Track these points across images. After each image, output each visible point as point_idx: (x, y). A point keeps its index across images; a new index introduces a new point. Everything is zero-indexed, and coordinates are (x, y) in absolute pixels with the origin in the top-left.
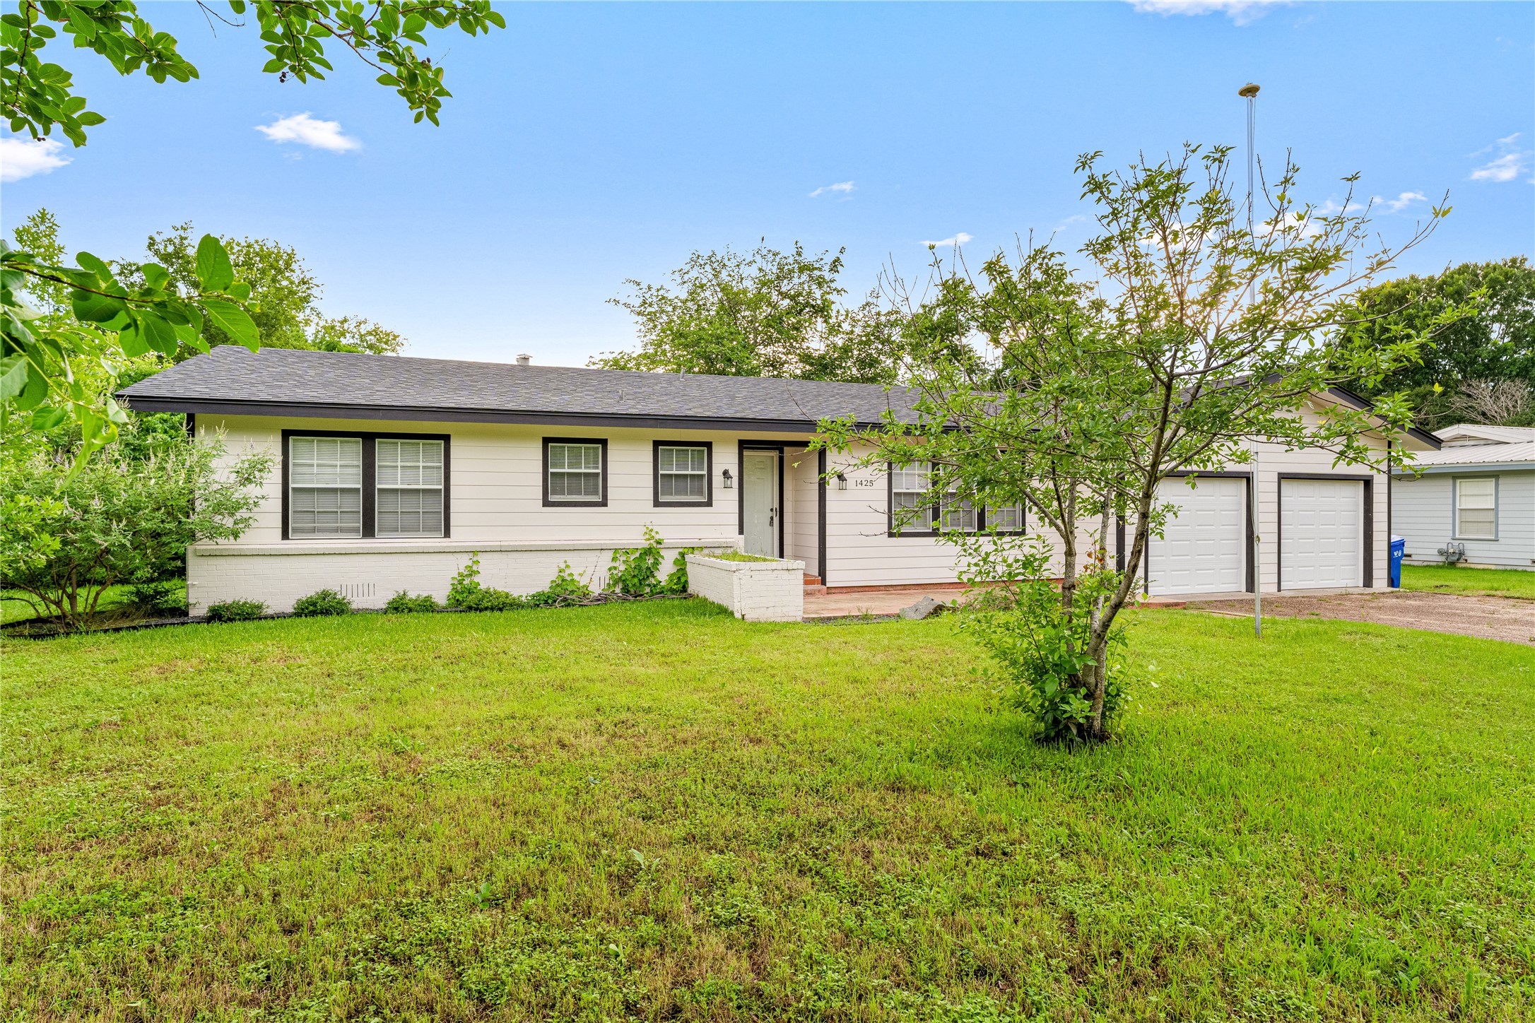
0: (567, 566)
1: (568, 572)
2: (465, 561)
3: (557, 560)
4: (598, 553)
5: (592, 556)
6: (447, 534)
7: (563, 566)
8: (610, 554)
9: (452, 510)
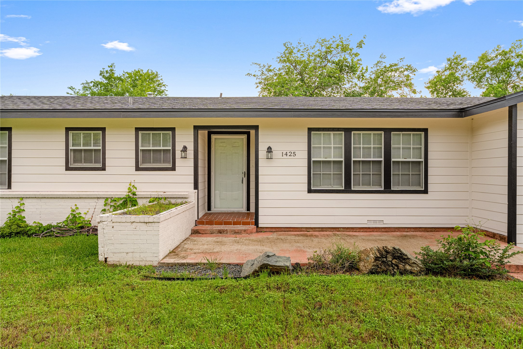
0: (77, 208)
1: (77, 212)
2: (16, 203)
3: (71, 204)
4: (96, 200)
5: (92, 203)
6: (9, 187)
7: (74, 208)
8: (102, 202)
9: (13, 172)
